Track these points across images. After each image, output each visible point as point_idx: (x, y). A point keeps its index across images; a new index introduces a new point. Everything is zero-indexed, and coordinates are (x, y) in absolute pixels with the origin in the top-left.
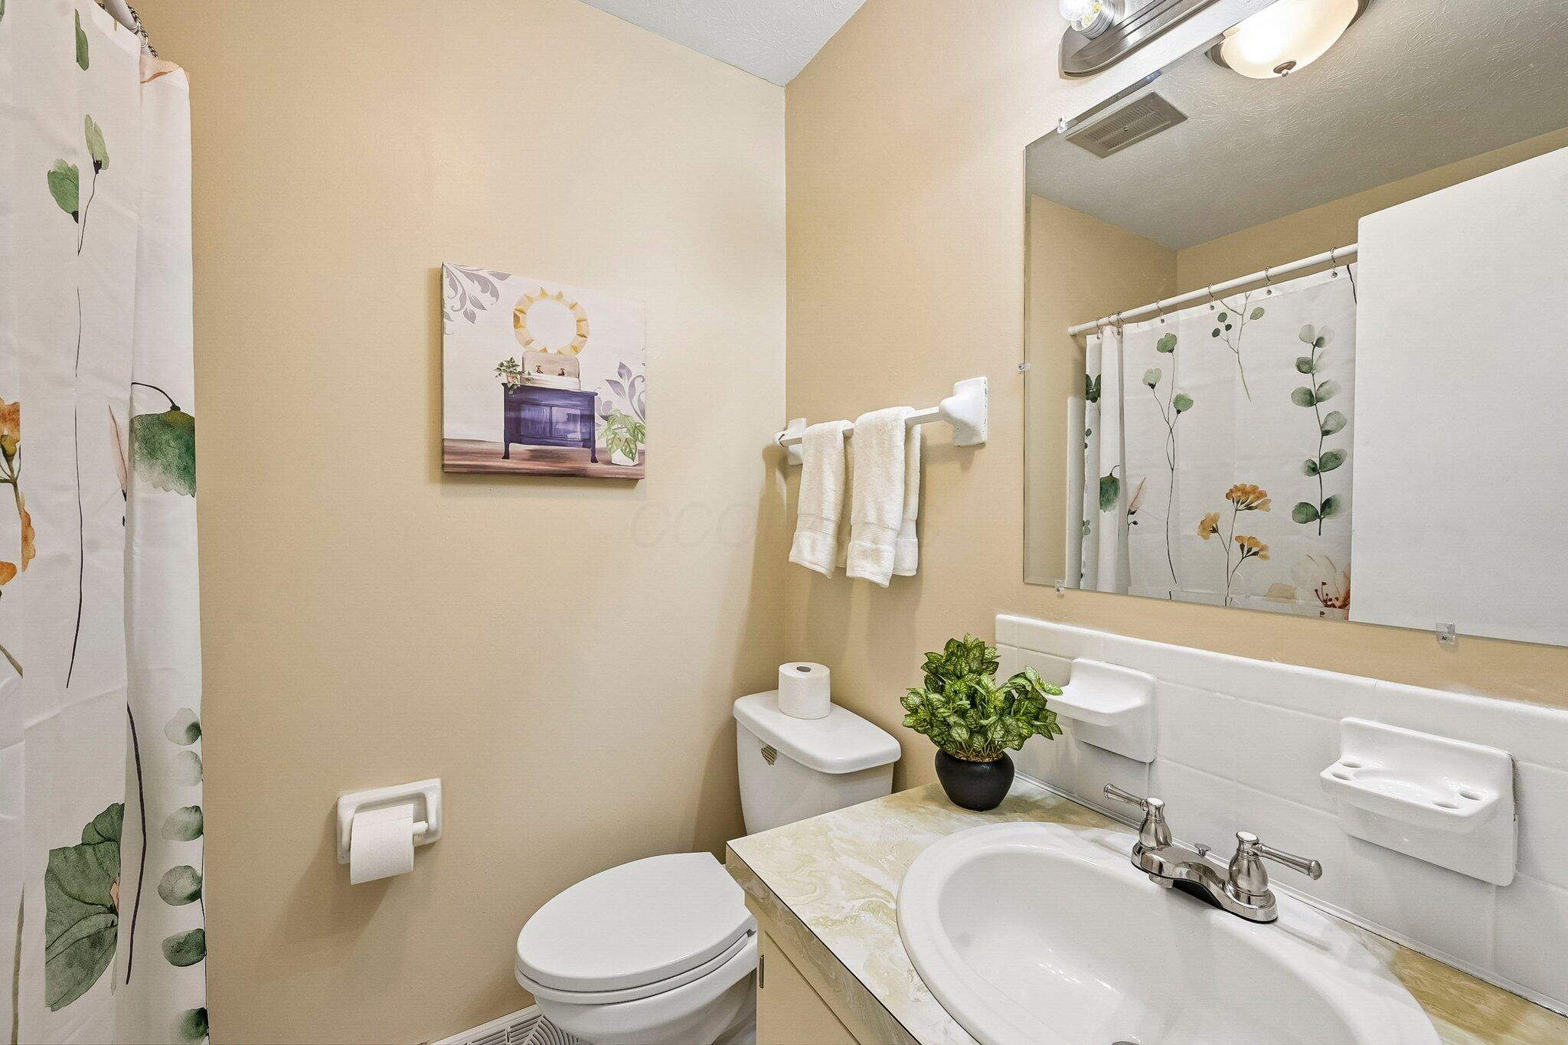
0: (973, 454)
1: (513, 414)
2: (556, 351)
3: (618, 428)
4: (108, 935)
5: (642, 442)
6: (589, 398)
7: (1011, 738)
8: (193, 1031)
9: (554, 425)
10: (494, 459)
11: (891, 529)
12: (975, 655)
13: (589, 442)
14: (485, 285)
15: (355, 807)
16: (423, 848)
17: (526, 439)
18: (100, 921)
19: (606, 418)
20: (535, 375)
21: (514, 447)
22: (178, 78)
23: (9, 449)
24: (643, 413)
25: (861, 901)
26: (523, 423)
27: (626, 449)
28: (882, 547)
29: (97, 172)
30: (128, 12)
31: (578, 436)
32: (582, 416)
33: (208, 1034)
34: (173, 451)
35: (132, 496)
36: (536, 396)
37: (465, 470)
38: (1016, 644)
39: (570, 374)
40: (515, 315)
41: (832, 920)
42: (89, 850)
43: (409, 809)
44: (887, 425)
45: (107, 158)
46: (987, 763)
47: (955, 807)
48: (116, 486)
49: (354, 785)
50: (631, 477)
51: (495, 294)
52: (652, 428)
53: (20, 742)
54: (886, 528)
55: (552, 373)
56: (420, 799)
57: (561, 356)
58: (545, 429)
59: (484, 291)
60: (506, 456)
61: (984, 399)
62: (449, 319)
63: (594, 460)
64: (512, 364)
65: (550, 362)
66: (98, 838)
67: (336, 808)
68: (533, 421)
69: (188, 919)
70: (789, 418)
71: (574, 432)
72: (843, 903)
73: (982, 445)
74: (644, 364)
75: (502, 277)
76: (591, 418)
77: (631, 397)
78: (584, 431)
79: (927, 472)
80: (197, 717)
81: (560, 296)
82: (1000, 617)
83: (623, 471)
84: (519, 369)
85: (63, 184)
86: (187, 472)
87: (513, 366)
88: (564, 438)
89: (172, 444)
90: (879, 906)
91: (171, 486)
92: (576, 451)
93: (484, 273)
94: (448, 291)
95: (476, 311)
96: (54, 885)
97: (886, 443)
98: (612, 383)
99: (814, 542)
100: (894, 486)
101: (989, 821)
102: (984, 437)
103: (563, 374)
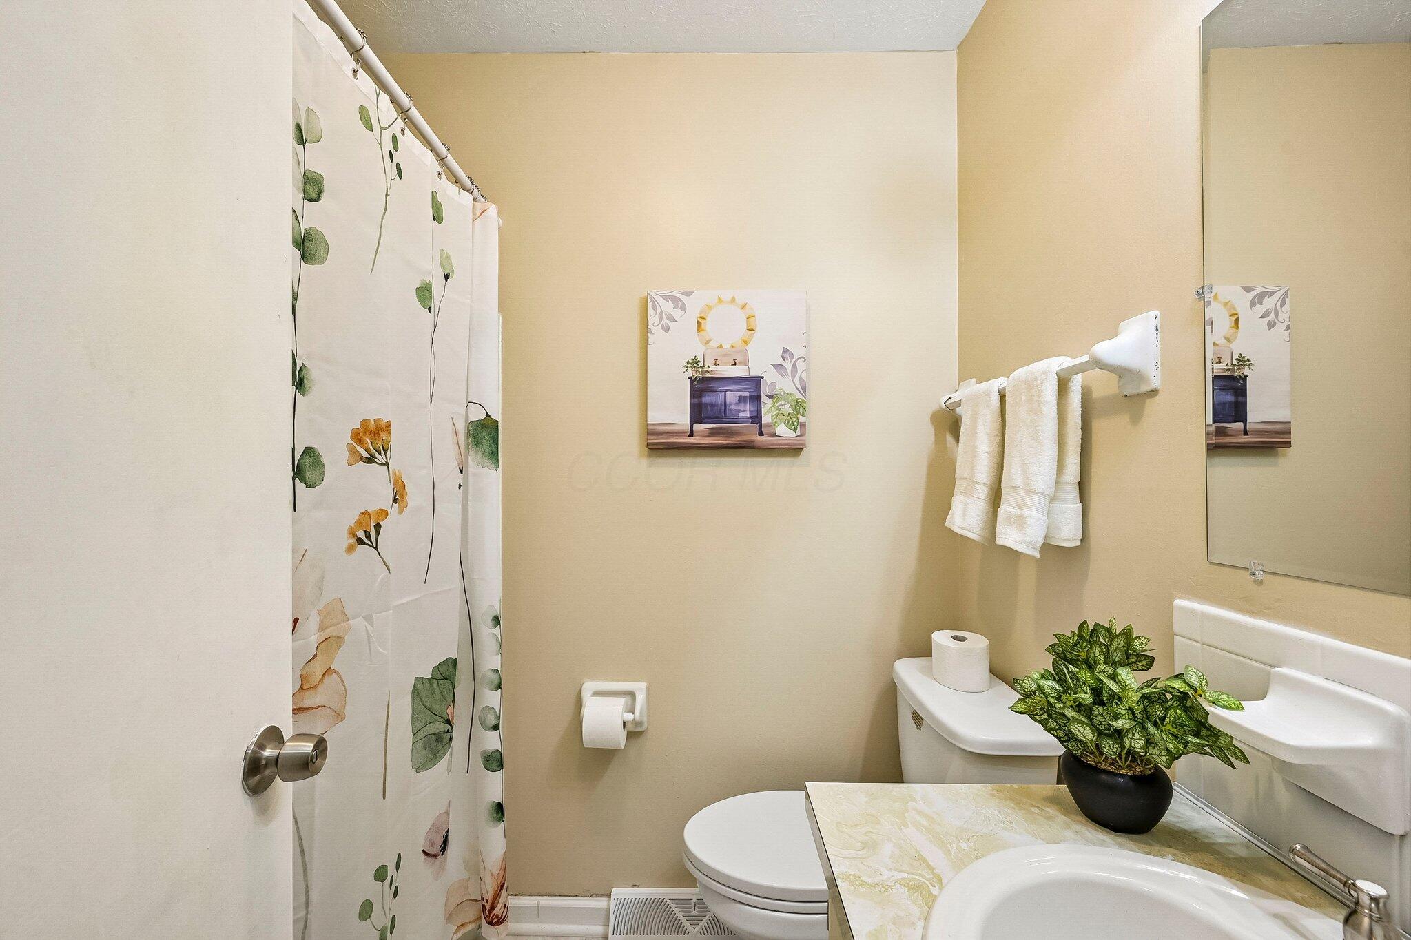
0: (1145, 403)
1: (696, 401)
2: (729, 346)
3: (780, 405)
4: (446, 737)
5: (803, 415)
6: (757, 381)
7: (1158, 752)
8: (495, 816)
9: (728, 406)
10: (682, 437)
11: (1038, 493)
12: (1119, 644)
13: (756, 418)
14: (677, 302)
15: (591, 692)
16: (634, 733)
17: (706, 420)
18: (442, 727)
19: (771, 397)
20: (713, 368)
21: (697, 427)
22: (492, 210)
23: (385, 447)
24: (804, 389)
25: (904, 875)
26: (703, 406)
27: (788, 422)
28: (1027, 513)
29: (446, 281)
30: (468, 180)
31: (747, 414)
32: (751, 397)
33: (503, 821)
34: (487, 442)
35: (467, 470)
36: (712, 385)
37: (661, 447)
38: (1199, 638)
39: (740, 363)
40: (698, 322)
41: (862, 881)
42: (435, 682)
43: (622, 700)
44: (1036, 379)
45: (453, 271)
46: (1122, 776)
47: (1082, 818)
48: (455, 465)
49: (595, 677)
50: (793, 447)
51: (684, 308)
52: (814, 401)
53: (389, 610)
54: (1031, 492)
55: (726, 364)
56: (631, 695)
57: (734, 349)
58: (720, 409)
59: (675, 307)
60: (691, 434)
61: (1153, 338)
62: (651, 333)
63: (761, 434)
64: (696, 361)
65: (725, 355)
66: (440, 677)
67: (580, 690)
68: (712, 405)
69: (493, 742)
70: (960, 381)
71: (744, 411)
72: (884, 871)
73: (1154, 393)
74: (805, 347)
75: (688, 293)
76: (759, 398)
77: (793, 377)
78: (752, 409)
79: (1093, 427)
80: (498, 613)
81: (733, 300)
82: (1179, 602)
83: (786, 442)
84: (701, 364)
85: (424, 293)
86: (494, 455)
87: (696, 362)
88: (736, 416)
89: (486, 438)
90: (919, 886)
91: (485, 464)
92: (745, 427)
93: (676, 294)
94: (651, 311)
95: (671, 324)
96: (417, 698)
97: (1035, 399)
98: (777, 366)
99: (966, 505)
100: (1042, 446)
101: (1121, 846)
102: (1155, 383)
103: (735, 364)
